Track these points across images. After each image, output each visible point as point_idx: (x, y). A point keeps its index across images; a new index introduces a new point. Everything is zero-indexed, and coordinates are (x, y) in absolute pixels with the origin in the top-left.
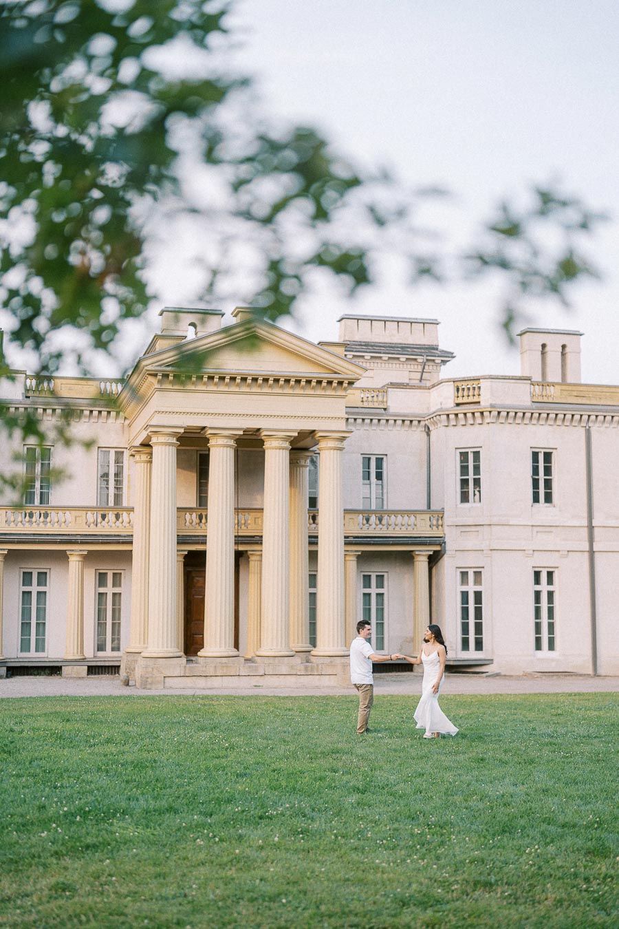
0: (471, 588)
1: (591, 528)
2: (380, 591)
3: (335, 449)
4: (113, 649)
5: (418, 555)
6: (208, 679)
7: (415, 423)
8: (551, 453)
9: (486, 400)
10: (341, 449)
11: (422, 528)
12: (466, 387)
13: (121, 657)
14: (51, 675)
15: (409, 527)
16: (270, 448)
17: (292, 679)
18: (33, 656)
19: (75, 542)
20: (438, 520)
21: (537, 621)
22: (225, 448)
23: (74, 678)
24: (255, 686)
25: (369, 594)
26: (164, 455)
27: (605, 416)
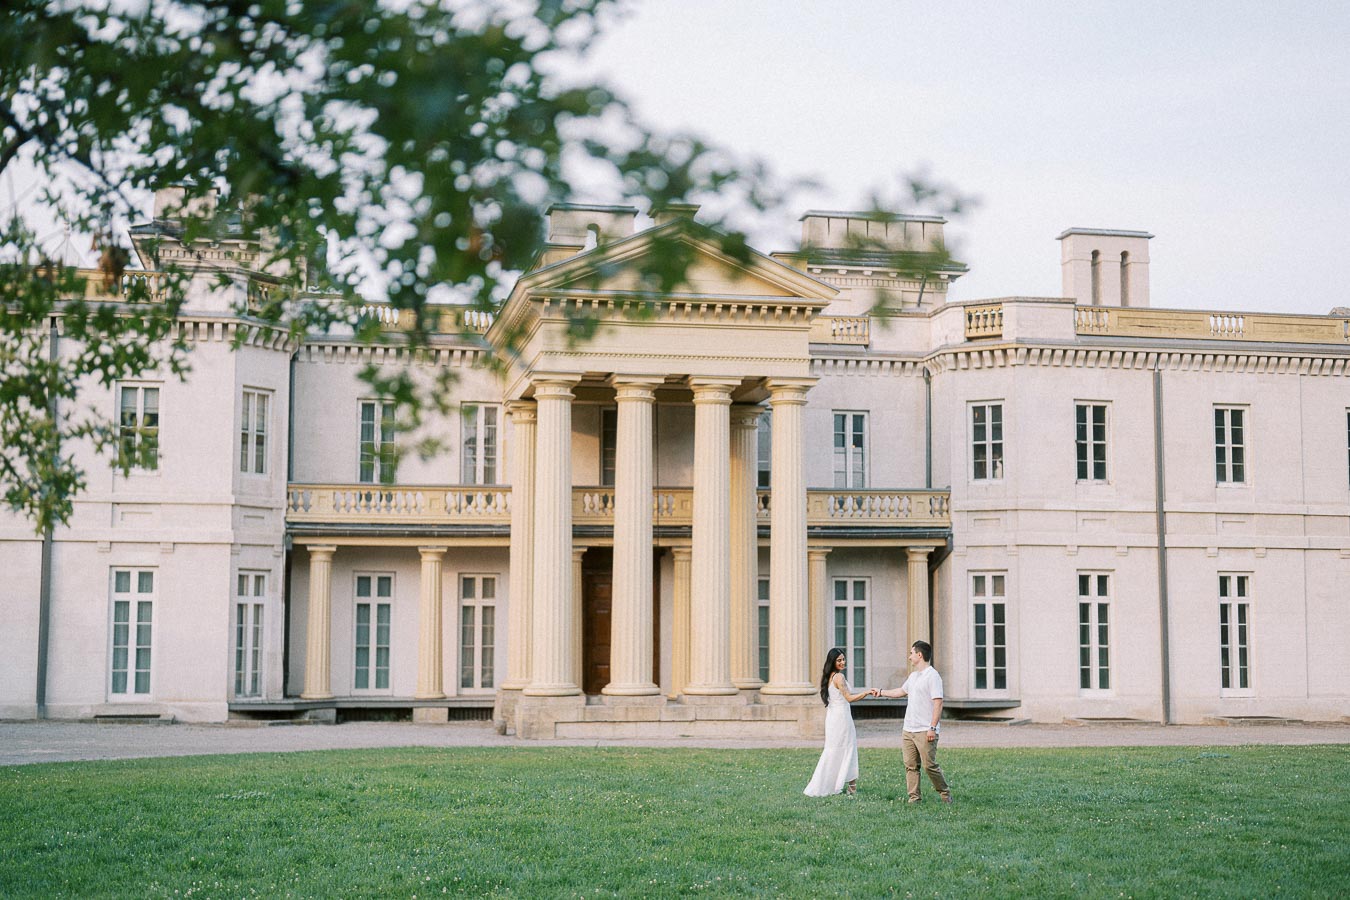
0: (989, 600)
1: (1161, 514)
2: (860, 603)
3: (793, 404)
4: (484, 685)
5: (913, 552)
6: (617, 726)
7: (909, 365)
8: (1105, 407)
9: (1010, 332)
10: (802, 403)
11: (919, 515)
12: (983, 315)
13: (495, 696)
14: (398, 720)
15: (901, 514)
16: (702, 403)
17: (735, 726)
18: (372, 694)
19: (430, 535)
20: (942, 504)
21: (1084, 646)
22: (639, 403)
23: (430, 724)
24: (683, 736)
25: (845, 609)
26: (554, 412)
27: (1182, 355)
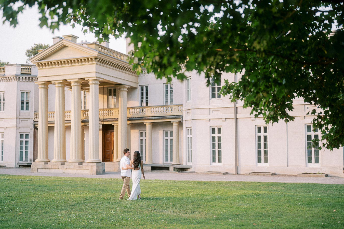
1: (236, 108)
2: (171, 138)
5: (173, 123)
11: (175, 112)
15: (170, 112)
21: (213, 149)
25: (167, 139)
